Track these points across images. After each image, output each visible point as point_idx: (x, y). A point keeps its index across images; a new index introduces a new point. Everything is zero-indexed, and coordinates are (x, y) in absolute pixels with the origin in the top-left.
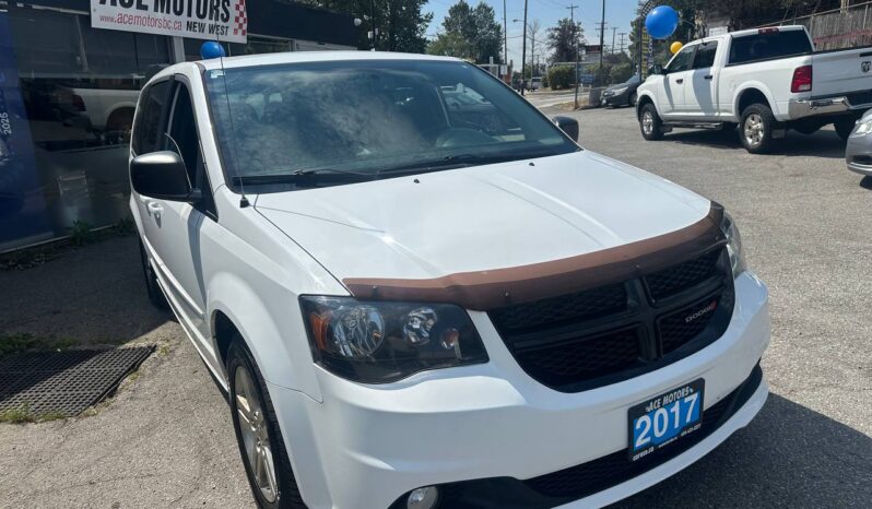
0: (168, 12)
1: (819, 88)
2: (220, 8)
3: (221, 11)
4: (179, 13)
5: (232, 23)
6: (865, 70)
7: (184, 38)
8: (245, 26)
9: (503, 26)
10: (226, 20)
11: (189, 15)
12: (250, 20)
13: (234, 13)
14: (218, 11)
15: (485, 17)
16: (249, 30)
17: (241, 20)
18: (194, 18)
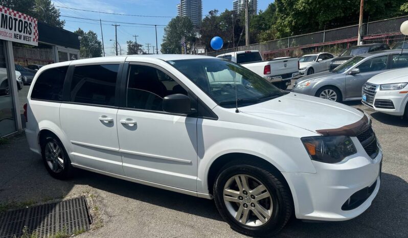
0: (7, 28)
1: (273, 73)
2: (28, 28)
3: (29, 29)
4: (11, 29)
5: (32, 36)
6: (285, 66)
7: (13, 42)
8: (37, 37)
9: (102, 42)
10: (30, 34)
11: (15, 30)
12: (39, 35)
13: (33, 31)
14: (27, 29)
15: (93, 37)
16: (39, 39)
17: (36, 34)
18: (17, 32)
